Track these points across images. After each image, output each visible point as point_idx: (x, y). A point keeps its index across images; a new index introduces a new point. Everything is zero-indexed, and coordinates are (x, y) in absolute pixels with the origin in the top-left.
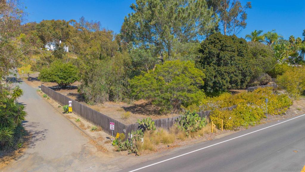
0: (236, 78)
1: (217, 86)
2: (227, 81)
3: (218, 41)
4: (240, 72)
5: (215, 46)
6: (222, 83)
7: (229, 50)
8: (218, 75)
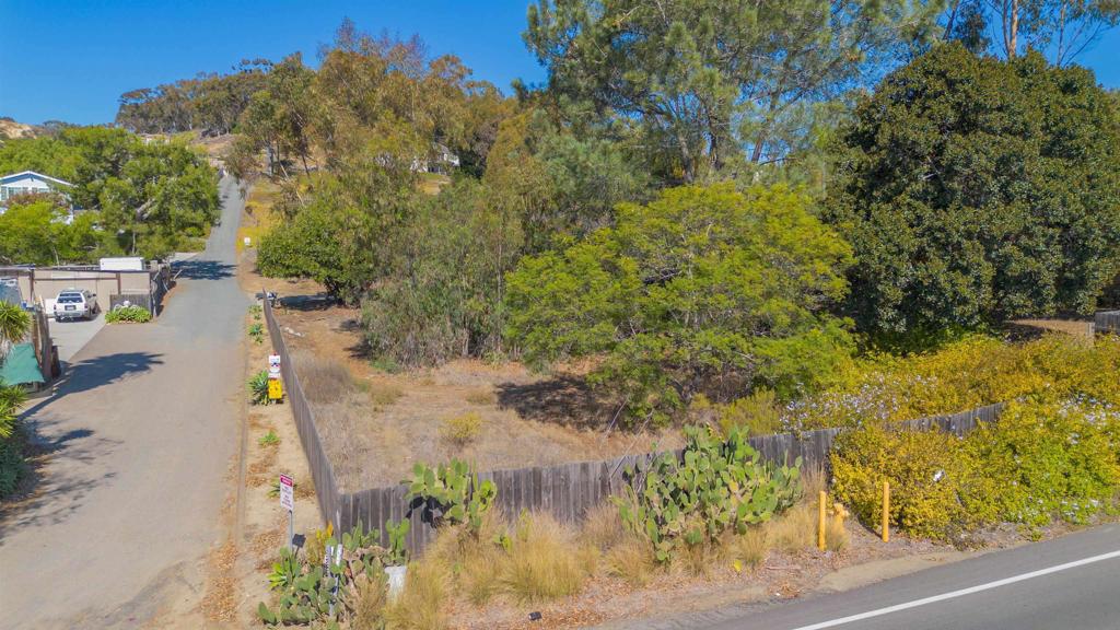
0: (1032, 264)
1: (929, 306)
2: (978, 277)
3: (939, 85)
4: (1052, 237)
5: (924, 109)
6: (948, 286)
7: (997, 126)
8: (931, 252)
